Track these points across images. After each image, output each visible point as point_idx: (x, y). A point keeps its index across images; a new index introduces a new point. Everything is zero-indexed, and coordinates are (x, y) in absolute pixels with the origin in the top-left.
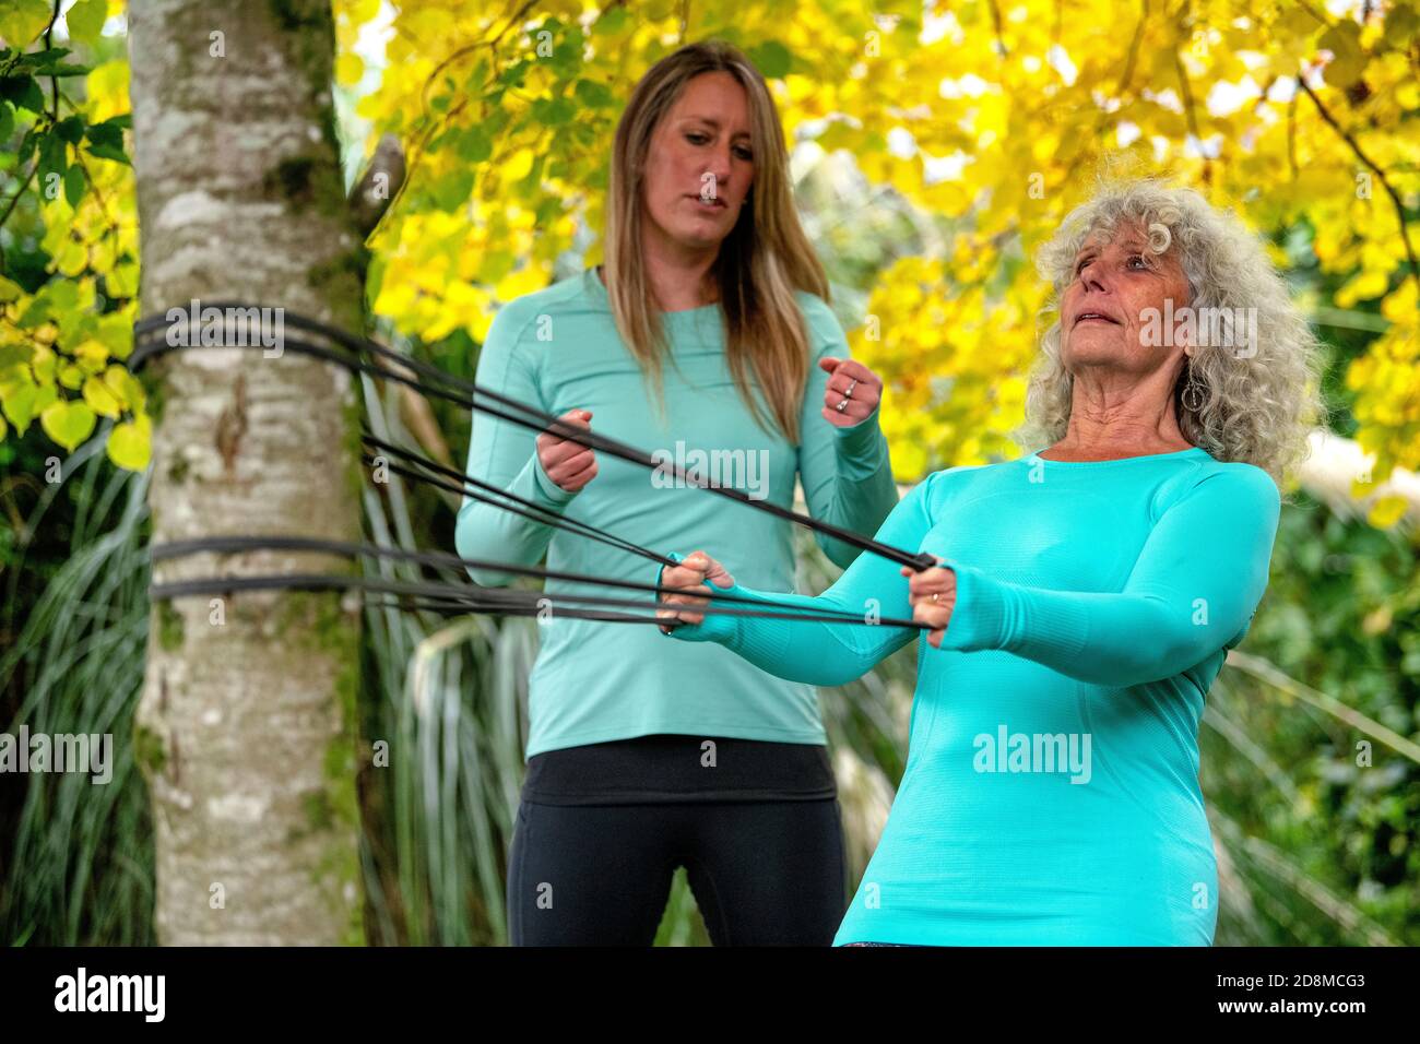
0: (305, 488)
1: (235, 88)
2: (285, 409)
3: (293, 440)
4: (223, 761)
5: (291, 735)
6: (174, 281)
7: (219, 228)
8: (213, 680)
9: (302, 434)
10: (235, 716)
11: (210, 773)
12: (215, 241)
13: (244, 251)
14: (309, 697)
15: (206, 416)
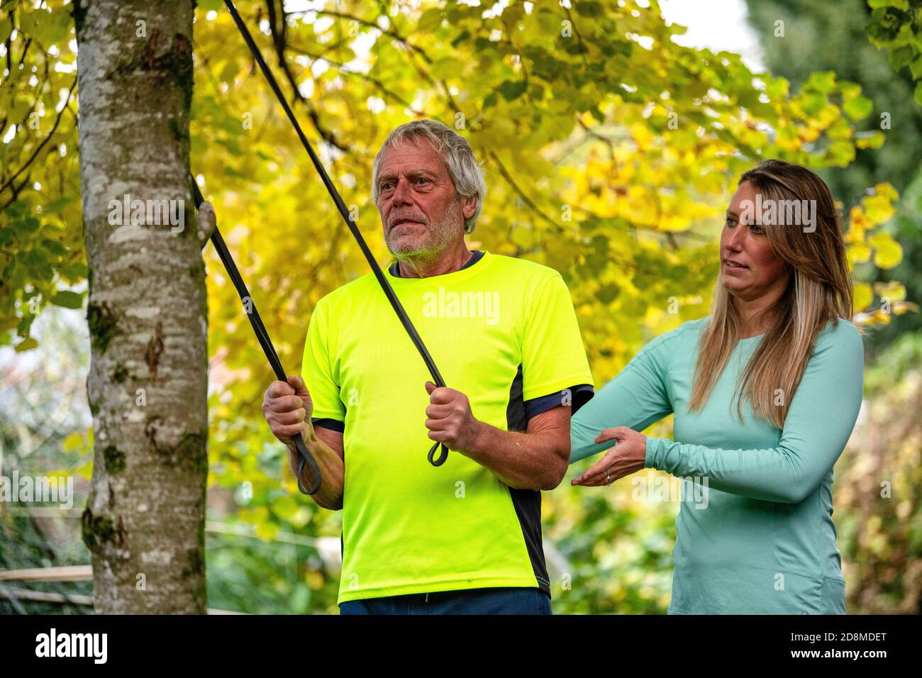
0: (191, 384)
1: (153, 169)
2: (181, 340)
3: (185, 358)
4: (149, 532)
5: (184, 518)
6: (119, 271)
7: (146, 243)
8: (143, 488)
9: (189, 354)
10: (156, 508)
11: (141, 537)
12: (144, 250)
13: (159, 255)
14: (191, 498)
15: (139, 343)
